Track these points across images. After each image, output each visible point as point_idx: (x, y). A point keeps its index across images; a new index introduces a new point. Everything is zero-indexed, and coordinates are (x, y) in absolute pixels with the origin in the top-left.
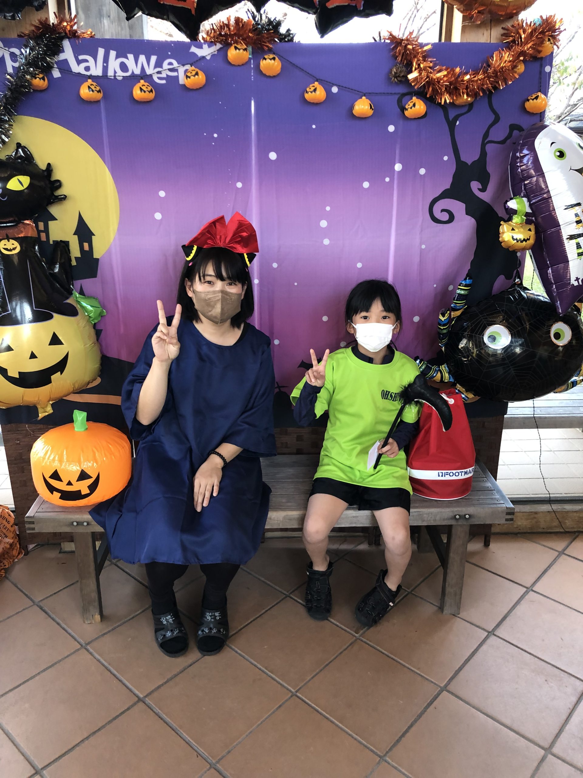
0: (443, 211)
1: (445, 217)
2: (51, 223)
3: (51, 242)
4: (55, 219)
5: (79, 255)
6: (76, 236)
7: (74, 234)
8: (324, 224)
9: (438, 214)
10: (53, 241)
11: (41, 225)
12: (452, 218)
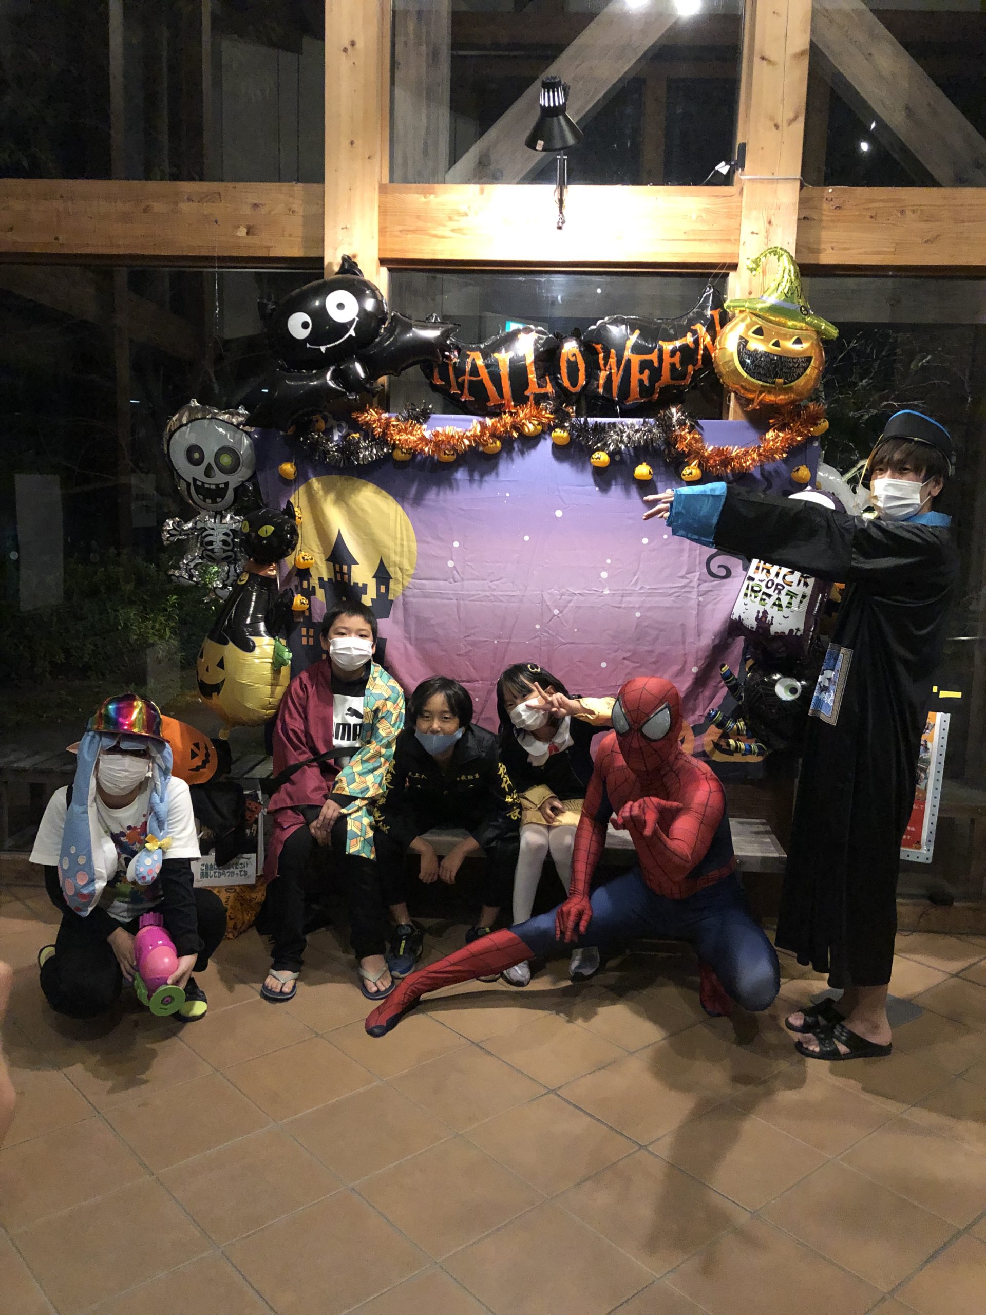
0: (719, 566)
1: (723, 572)
2: (353, 566)
3: (352, 584)
4: (356, 563)
5: (375, 597)
6: (375, 580)
7: (373, 577)
8: (604, 575)
9: (714, 569)
10: (354, 583)
11: (345, 568)
12: (728, 574)
